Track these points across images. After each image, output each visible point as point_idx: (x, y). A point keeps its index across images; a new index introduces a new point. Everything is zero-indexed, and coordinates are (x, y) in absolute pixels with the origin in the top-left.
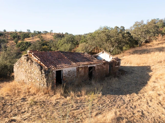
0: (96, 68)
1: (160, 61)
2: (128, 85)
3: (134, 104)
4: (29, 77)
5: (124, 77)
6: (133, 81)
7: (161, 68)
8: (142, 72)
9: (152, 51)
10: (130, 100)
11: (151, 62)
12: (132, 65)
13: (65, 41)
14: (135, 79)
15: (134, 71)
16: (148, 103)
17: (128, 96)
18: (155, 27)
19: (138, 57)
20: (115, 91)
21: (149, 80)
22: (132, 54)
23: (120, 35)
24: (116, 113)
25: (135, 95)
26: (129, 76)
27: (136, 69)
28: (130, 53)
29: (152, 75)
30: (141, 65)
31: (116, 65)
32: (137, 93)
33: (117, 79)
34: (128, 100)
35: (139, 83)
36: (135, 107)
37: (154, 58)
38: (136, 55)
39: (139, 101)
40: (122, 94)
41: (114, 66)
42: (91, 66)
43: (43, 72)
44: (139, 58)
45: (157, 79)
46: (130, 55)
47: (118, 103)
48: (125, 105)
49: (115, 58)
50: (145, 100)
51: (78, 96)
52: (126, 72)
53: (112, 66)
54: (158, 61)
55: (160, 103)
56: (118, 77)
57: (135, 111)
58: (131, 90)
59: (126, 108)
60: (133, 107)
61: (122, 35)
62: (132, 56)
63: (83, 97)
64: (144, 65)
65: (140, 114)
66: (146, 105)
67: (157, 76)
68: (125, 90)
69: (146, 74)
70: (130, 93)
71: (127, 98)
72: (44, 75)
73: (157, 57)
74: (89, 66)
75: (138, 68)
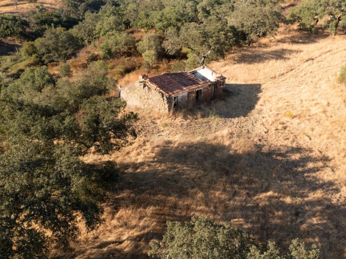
0: (203, 91)
1: (274, 77)
2: (235, 109)
3: (242, 125)
4: (144, 103)
5: (230, 100)
6: (240, 105)
7: (272, 88)
8: (250, 92)
9: (266, 59)
10: (238, 122)
11: (262, 78)
12: (238, 83)
13: (111, 24)
14: (242, 102)
15: (241, 91)
16: (253, 124)
17: (236, 119)
18: (274, 15)
19: (245, 68)
20: (224, 115)
21: (256, 104)
22: (238, 63)
23: (222, 34)
24: (229, 130)
25: (243, 117)
26: (235, 98)
27: (243, 88)
28: (235, 60)
29: (260, 97)
30: (249, 83)
31: (220, 86)
32: (244, 116)
33: (223, 102)
34: (237, 122)
35: (246, 106)
36: (243, 127)
37: (267, 70)
38: (243, 65)
39: (246, 122)
40: (231, 117)
41: (218, 86)
42: (198, 89)
43: (165, 99)
44: (247, 70)
45: (264, 102)
46: (235, 64)
47: (229, 124)
48: (235, 126)
49: (219, 77)
50: (251, 122)
51: (195, 119)
52: (231, 92)
53: (216, 87)
54: (271, 76)
55: (263, 124)
56: (224, 100)
57: (243, 129)
58: (239, 114)
59: (236, 127)
60: (241, 127)
61: (224, 34)
62: (237, 65)
63: (199, 120)
64: (253, 83)
65: (247, 131)
66: (251, 126)
67: (266, 99)
68: (234, 114)
69: (254, 95)
70: (238, 117)
71: (236, 120)
72: (166, 101)
73: (271, 69)
74: (197, 90)
75: (246, 87)
